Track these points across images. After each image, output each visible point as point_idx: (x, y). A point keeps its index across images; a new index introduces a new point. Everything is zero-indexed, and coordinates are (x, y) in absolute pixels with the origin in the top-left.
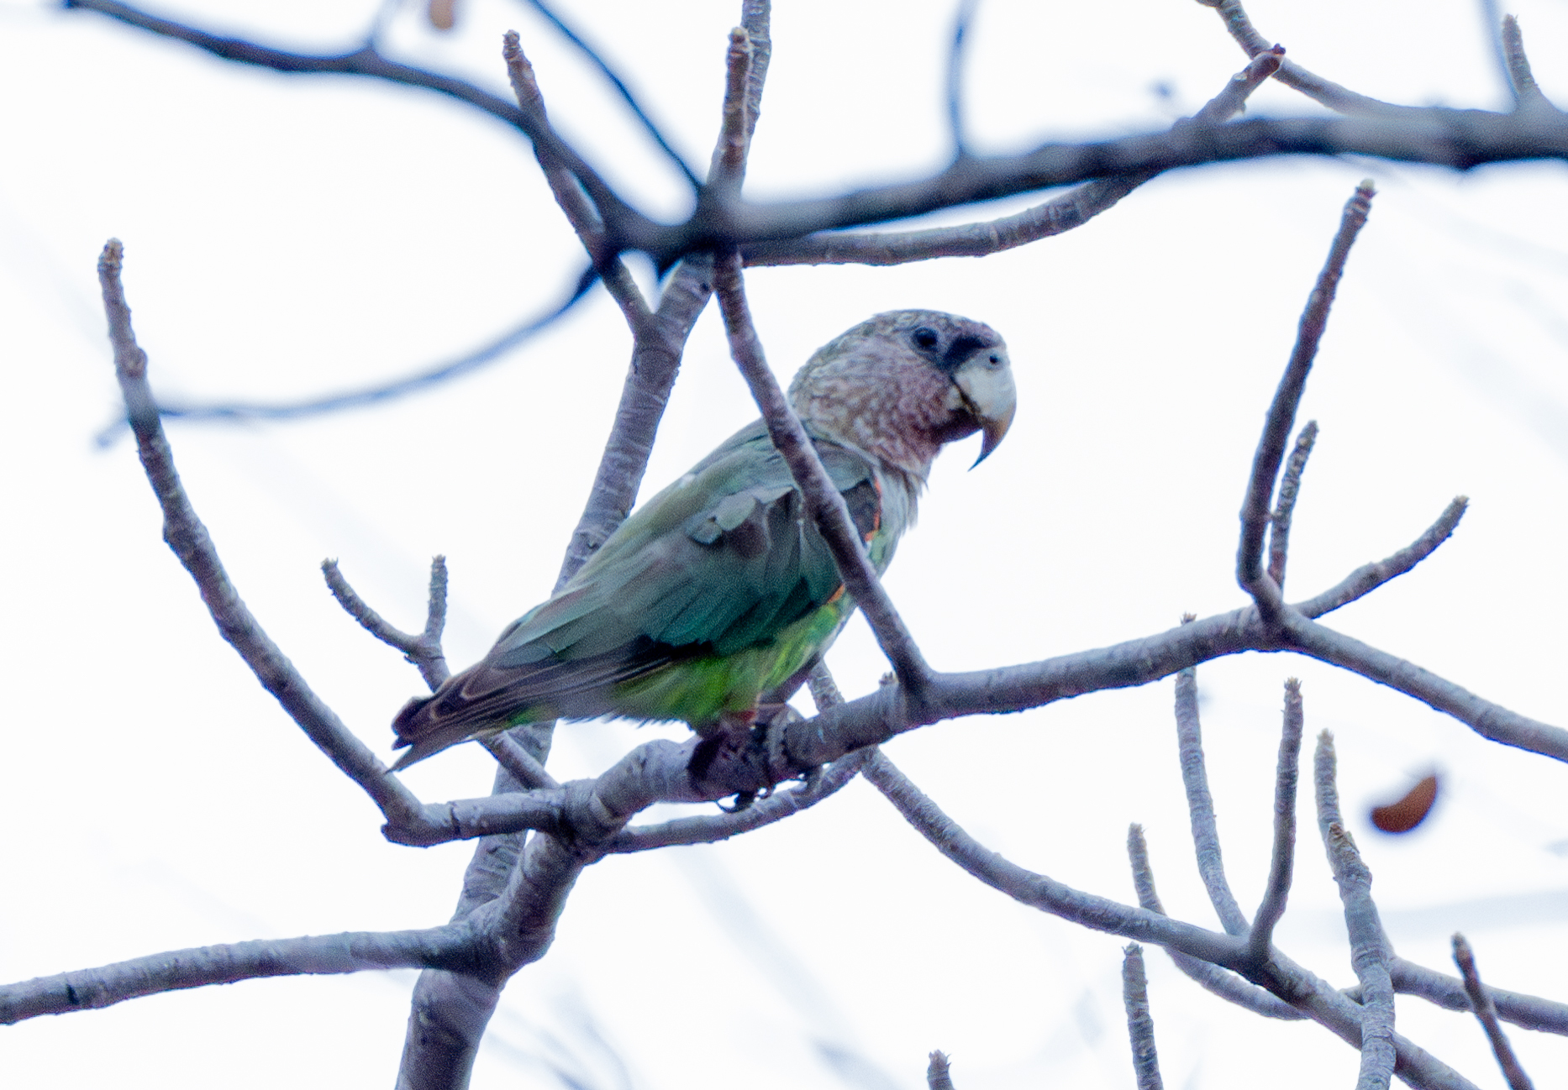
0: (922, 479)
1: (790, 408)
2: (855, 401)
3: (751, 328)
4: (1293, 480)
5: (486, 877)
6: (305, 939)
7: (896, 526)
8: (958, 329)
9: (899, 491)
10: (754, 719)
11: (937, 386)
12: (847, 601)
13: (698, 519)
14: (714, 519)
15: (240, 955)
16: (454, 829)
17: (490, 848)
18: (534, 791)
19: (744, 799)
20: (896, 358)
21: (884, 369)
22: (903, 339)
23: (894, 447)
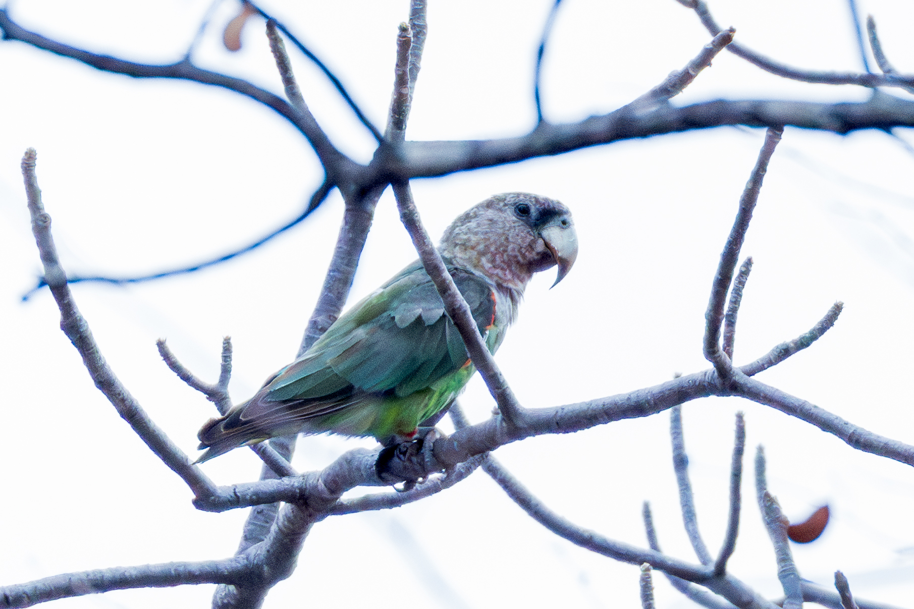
0: (519, 293)
2: (481, 247)
4: (738, 293)
5: (257, 528)
6: (148, 566)
7: (505, 322)
8: (542, 205)
9: (507, 302)
10: (416, 436)
12: (473, 367)
15: (108, 575)
16: (236, 501)
17: (259, 510)
18: (284, 479)
19: (410, 484)
20: (505, 222)
21: (499, 228)
22: (508, 210)
23: (505, 274)
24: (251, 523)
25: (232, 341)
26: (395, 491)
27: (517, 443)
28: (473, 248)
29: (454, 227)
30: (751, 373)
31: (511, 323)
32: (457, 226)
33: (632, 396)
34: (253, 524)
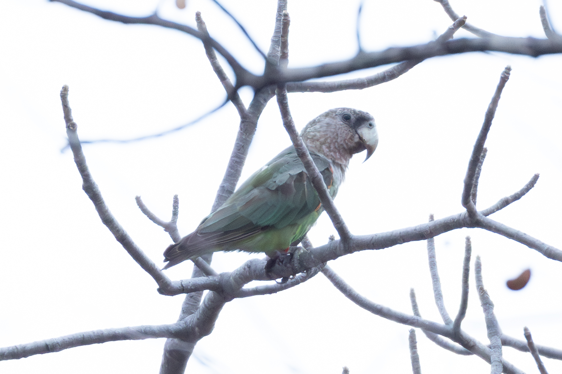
0: (346, 166)
2: (322, 140)
3: (290, 116)
5: (190, 305)
6: (128, 328)
7: (338, 183)
8: (358, 114)
9: (339, 171)
10: (289, 251)
11: (350, 134)
12: (322, 209)
13: (270, 181)
14: (275, 182)
16: (182, 289)
17: (191, 296)
18: (210, 277)
19: (285, 279)
20: (336, 125)
21: (332, 128)
22: (339, 118)
23: (336, 155)
24: (186, 303)
25: (178, 197)
26: (276, 283)
27: (349, 255)
28: (318, 140)
29: (307, 128)
30: (487, 214)
34: (187, 304)
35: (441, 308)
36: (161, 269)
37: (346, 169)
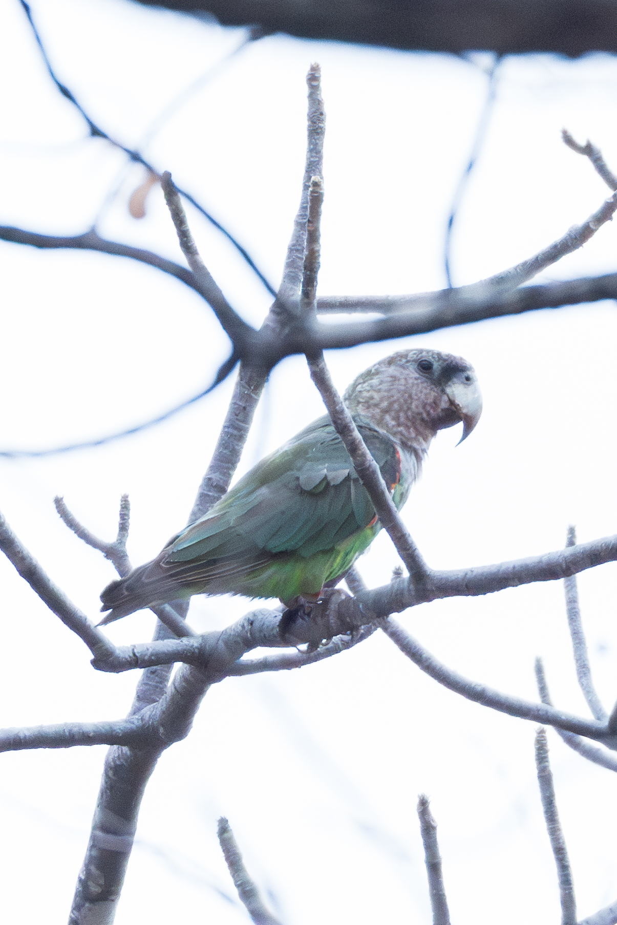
0: (424, 451)
1: (346, 409)
2: (385, 404)
5: (150, 687)
6: (41, 727)
7: (410, 480)
8: (445, 360)
9: (411, 459)
10: (321, 597)
11: (434, 394)
12: (379, 525)
16: (135, 662)
17: (152, 670)
18: (182, 639)
19: (313, 646)
20: (408, 379)
21: (401, 385)
22: (412, 366)
23: (409, 433)
24: (144, 683)
25: (129, 499)
26: (297, 651)
27: (425, 605)
28: (376, 405)
31: (415, 480)
32: (359, 384)
33: (543, 558)
34: (146, 684)
35: (588, 691)
36: (96, 625)
37: (424, 456)
